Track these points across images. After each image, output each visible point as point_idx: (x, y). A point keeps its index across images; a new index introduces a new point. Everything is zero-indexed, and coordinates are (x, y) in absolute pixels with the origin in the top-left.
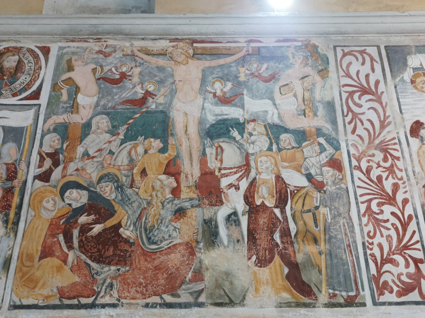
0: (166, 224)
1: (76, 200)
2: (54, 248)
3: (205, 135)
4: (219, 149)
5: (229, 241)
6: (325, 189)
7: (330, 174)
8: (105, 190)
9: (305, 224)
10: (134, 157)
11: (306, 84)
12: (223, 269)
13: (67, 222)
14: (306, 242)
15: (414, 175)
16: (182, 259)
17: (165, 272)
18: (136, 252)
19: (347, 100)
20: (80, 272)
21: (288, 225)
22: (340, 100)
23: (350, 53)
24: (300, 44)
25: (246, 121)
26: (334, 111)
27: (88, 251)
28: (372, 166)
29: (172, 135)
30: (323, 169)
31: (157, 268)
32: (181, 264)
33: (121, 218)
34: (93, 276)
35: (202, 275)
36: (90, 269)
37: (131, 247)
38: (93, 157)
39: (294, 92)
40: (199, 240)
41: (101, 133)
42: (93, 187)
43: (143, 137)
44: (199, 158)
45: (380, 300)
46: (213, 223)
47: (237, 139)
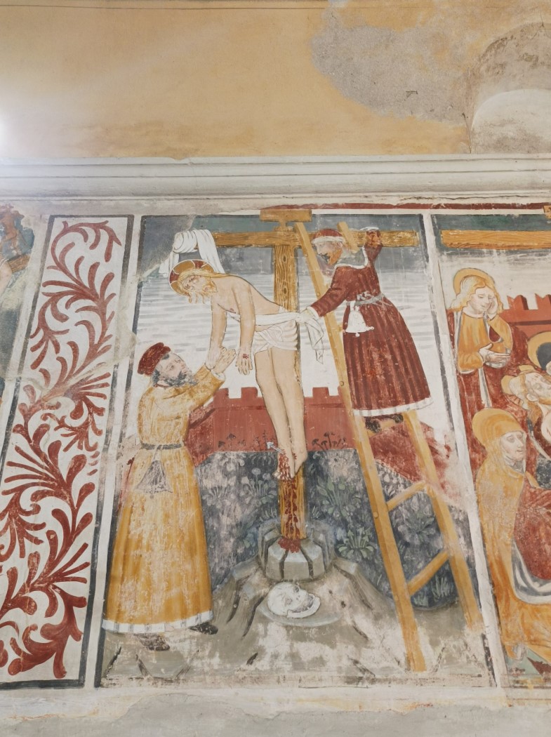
15: (121, 441)
19: (44, 308)
22: (30, 309)
23: (76, 228)
28: (48, 426)
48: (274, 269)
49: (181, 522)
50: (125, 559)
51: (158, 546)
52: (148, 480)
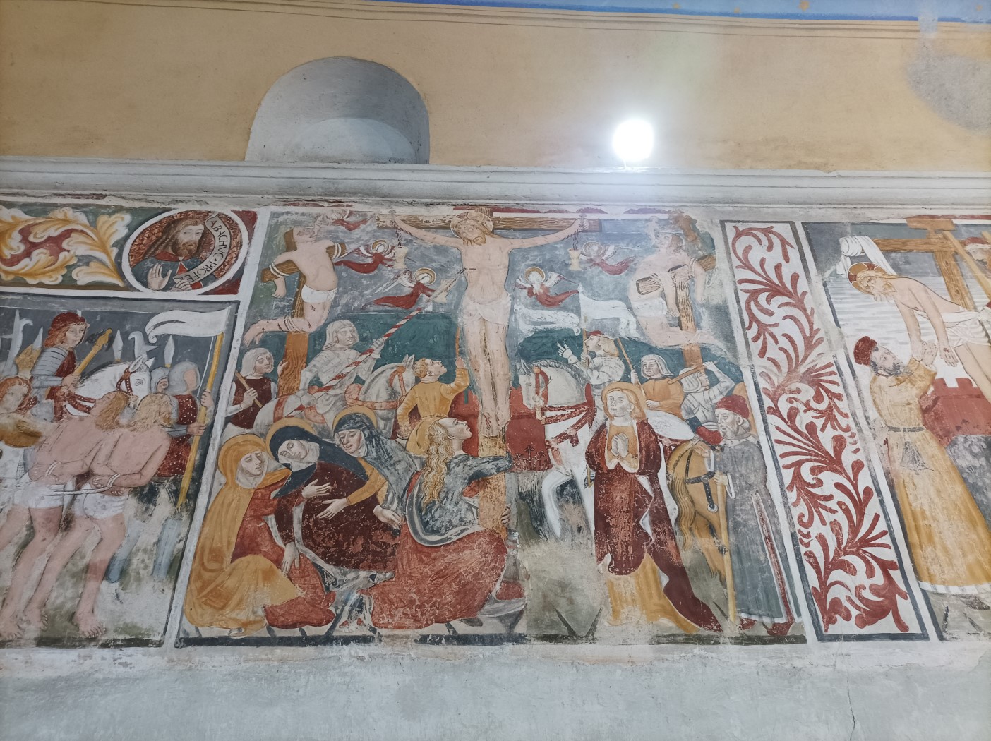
0: (455, 499)
1: (298, 458)
2: (259, 539)
3: (516, 354)
4: (540, 376)
5: (564, 530)
6: (722, 444)
7: (729, 420)
8: (348, 442)
9: (693, 502)
10: (398, 389)
11: (679, 279)
12: (556, 578)
13: (283, 494)
14: (696, 532)
15: (869, 424)
16: (484, 559)
17: (454, 582)
18: (404, 546)
19: (748, 303)
20: (305, 580)
21: (664, 503)
22: (736, 304)
23: (748, 232)
24: (666, 216)
25: (584, 334)
26: (729, 321)
27: (319, 545)
28: (797, 409)
29: (461, 353)
30: (717, 411)
31: (440, 575)
32: (481, 568)
33: (377, 488)
34: (327, 588)
35: (520, 587)
36: (323, 576)
37: (394, 538)
38: (328, 388)
39: (661, 289)
40: (513, 527)
41: (342, 349)
42: (327, 438)
43: (413, 356)
44: (507, 391)
45: (830, 632)
46: (534, 499)
47: (570, 362)
48: (941, 273)
49: (953, 497)
50: (917, 528)
51: (941, 517)
52: (908, 460)
